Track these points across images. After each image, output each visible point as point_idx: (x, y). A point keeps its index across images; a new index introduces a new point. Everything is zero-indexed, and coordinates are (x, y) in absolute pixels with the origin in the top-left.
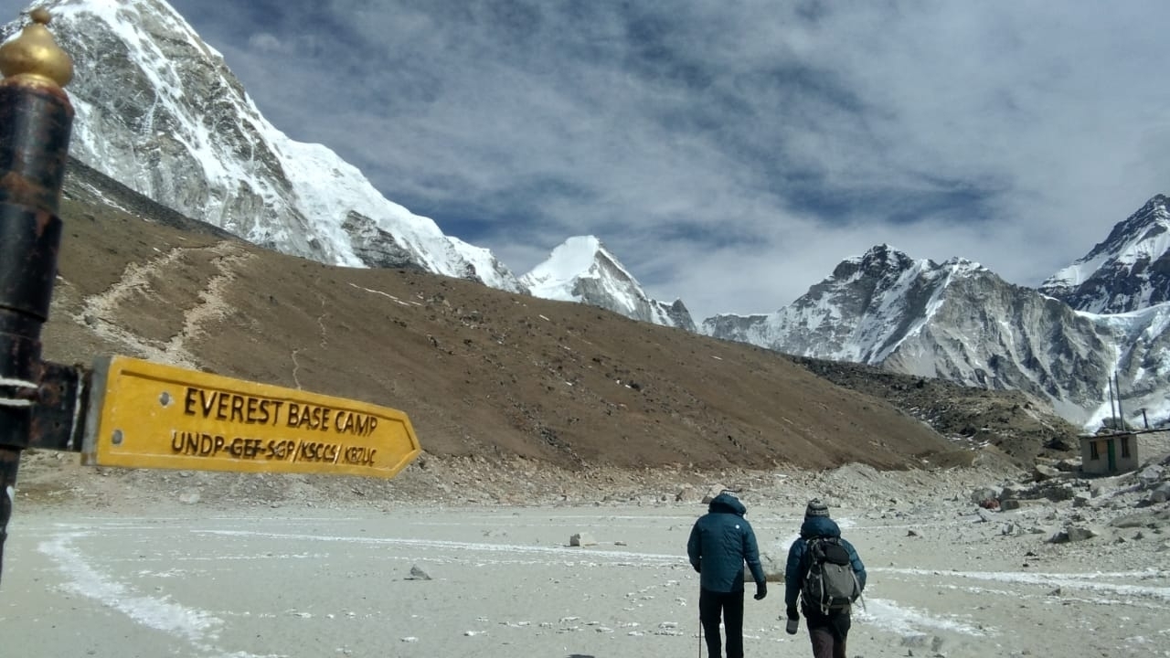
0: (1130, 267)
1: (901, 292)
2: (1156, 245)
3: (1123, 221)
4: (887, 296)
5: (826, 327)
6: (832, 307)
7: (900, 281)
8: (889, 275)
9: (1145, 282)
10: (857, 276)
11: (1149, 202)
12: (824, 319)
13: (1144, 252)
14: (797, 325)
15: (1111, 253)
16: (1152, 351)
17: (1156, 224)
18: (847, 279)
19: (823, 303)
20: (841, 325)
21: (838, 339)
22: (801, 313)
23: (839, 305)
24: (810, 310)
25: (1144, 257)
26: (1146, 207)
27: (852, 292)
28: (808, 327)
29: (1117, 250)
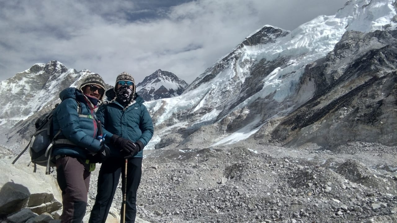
0: (148, 91)
1: (60, 82)
2: (157, 85)
3: (148, 76)
4: (54, 83)
5: (21, 93)
6: (26, 85)
7: (61, 77)
8: (56, 74)
9: (152, 97)
10: (41, 72)
11: (157, 71)
12: (21, 89)
13: (153, 87)
14: (6, 90)
15: (143, 86)
16: (154, 116)
17: (158, 79)
18: (36, 73)
19: (22, 82)
20: (29, 93)
21: (26, 99)
22: (9, 85)
23: (30, 84)
24: (14, 84)
25: (153, 89)
26: (155, 72)
27: (37, 79)
28: (12, 92)
29: (145, 85)
